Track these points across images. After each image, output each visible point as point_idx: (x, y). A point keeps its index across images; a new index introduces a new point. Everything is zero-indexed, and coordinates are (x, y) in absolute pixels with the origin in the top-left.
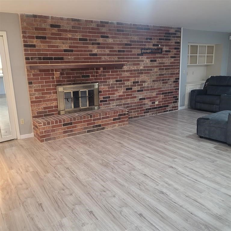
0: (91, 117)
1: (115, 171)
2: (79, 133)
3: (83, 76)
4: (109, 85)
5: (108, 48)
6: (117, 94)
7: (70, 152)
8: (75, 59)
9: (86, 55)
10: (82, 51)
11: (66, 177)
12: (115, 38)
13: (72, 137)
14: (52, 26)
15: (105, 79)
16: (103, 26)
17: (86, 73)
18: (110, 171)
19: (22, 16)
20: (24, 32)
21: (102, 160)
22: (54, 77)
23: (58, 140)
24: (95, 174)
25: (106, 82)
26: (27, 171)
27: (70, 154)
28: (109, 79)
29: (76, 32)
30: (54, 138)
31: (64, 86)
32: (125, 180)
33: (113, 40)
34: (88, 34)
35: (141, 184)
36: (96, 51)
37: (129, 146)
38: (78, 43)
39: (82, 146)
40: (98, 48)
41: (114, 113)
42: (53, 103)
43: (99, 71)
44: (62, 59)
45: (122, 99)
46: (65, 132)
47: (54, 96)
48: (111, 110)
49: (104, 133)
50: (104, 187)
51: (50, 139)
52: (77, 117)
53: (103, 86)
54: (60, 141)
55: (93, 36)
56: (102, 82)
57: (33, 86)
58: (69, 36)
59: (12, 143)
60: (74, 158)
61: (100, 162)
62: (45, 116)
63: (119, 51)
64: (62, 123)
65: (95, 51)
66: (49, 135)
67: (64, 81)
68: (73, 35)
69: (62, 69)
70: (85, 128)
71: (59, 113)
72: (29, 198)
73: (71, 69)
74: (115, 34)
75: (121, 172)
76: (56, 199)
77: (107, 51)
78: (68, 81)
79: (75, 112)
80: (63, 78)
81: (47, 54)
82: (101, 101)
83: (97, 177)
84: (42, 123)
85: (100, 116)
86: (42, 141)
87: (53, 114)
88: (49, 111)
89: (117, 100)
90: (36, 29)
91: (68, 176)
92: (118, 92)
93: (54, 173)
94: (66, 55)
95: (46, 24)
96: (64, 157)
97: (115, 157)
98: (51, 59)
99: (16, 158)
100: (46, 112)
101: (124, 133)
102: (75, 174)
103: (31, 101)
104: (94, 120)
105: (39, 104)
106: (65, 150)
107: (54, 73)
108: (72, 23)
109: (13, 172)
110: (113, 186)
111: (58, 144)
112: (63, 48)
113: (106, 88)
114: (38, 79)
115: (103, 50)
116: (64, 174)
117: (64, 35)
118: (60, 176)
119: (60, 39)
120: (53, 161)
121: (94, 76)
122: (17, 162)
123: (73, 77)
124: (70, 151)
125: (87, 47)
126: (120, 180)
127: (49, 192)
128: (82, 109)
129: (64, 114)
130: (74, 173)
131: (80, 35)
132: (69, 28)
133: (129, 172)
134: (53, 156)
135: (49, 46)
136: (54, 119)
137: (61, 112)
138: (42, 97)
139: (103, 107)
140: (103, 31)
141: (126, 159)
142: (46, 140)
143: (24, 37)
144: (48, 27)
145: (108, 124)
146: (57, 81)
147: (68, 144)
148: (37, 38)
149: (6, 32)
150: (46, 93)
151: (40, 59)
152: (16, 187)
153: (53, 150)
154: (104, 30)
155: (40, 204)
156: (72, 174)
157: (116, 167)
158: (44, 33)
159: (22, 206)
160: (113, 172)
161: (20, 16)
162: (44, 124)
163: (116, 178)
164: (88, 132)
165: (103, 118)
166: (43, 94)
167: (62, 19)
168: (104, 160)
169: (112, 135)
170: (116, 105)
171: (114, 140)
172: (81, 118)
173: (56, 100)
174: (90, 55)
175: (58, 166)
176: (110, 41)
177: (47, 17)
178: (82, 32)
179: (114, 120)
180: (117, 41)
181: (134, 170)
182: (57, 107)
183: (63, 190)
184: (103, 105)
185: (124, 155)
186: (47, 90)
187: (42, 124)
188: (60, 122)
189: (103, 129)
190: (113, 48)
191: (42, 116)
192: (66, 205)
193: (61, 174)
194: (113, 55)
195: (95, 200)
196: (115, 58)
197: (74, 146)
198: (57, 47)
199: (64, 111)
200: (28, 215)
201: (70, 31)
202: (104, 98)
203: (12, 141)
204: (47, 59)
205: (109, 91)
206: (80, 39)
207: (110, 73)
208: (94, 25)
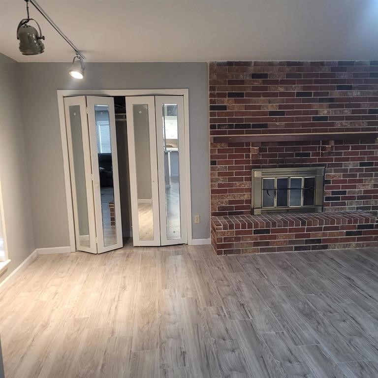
0: (303, 224)
1: (322, 330)
2: (280, 249)
3: (297, 155)
4: (346, 170)
5: (348, 106)
6: (360, 189)
7: (255, 278)
8: (286, 125)
9: (306, 119)
10: (299, 113)
11: (235, 319)
12: (366, 88)
13: (267, 254)
14: (255, 76)
15: (340, 160)
16: (344, 70)
17: (304, 149)
18: (313, 328)
19: (212, 64)
20: (212, 89)
21: (305, 303)
22: (249, 155)
23: (243, 255)
24: (284, 326)
25: (341, 165)
26: (183, 296)
27: (254, 282)
28: (347, 159)
29: (293, 82)
30: (238, 252)
31: (264, 169)
32: (337, 352)
33: (361, 92)
34: (313, 85)
35: (366, 368)
36: (326, 112)
37: (365, 287)
38: (293, 101)
39: (279, 271)
40: (330, 107)
41: (350, 222)
42: (244, 195)
43: (327, 146)
44: (265, 126)
45: (370, 197)
46: (256, 244)
47: (246, 185)
48: (344, 216)
49: (325, 255)
50: (292, 354)
51: (231, 252)
52: (279, 221)
53: (334, 172)
54: (246, 257)
55: (322, 88)
56: (333, 165)
57: (217, 167)
58: (281, 89)
59: (179, 249)
60: (259, 290)
61: (301, 305)
62: (230, 214)
63: (371, 111)
64: (253, 229)
65: (324, 112)
66: (230, 246)
67: (265, 162)
68: (286, 88)
69: (262, 143)
70: (291, 242)
71: (252, 213)
72: (172, 339)
73: (278, 142)
74: (366, 81)
75: (332, 333)
76: (208, 350)
77: (347, 112)
78: (271, 162)
79: (279, 212)
80: (263, 156)
81: (242, 120)
82: (328, 199)
83: (284, 332)
84: (221, 225)
85: (321, 224)
86: (219, 253)
87: (242, 213)
88: (237, 208)
89: (360, 198)
90: (230, 82)
91: (238, 317)
92: (364, 185)
93: (219, 309)
94: (271, 120)
95: (245, 73)
96: (242, 286)
97: (330, 303)
98: (248, 126)
99: (176, 273)
100: (231, 208)
101: (364, 261)
102: (251, 318)
103: (211, 190)
104: (309, 230)
105: (222, 195)
106: (248, 274)
107: (250, 148)
108: (288, 69)
109: (166, 292)
110: (309, 357)
111: (241, 262)
112: (268, 109)
113: (340, 176)
114: (225, 157)
115: (340, 111)
116: (234, 313)
117: (272, 89)
118: (226, 314)
119: (265, 95)
120: (224, 289)
121: (318, 154)
122: (175, 278)
123: (280, 155)
124: (255, 276)
125: (310, 107)
126: (325, 349)
127: (202, 337)
128: (291, 209)
129: (260, 214)
130: (250, 316)
131: (299, 87)
132: (281, 77)
133: (349, 337)
134: (227, 280)
135: (246, 108)
136: (240, 221)
137: (255, 210)
138: (228, 185)
139: (330, 210)
140: (342, 77)
141: (352, 311)
142: (226, 252)
143: (211, 95)
144: (248, 78)
145: (336, 240)
146: (254, 162)
147: (257, 264)
148: (230, 95)
149: (187, 90)
150: (235, 179)
151: (231, 126)
152: (161, 317)
153: (231, 269)
154: (344, 76)
155: (184, 352)
156: (246, 316)
157: (327, 321)
158: (240, 88)
159: (160, 347)
160: (317, 330)
161: (209, 65)
162: (225, 228)
163: (320, 342)
164: (297, 249)
165: (326, 229)
166: (230, 180)
167: (271, 64)
168: (308, 305)
169: (339, 261)
170: (357, 207)
171: (338, 271)
172: (285, 224)
173: (250, 190)
174: (315, 119)
175: (229, 298)
176: (356, 93)
177: (247, 64)
178: (303, 82)
179: (348, 234)
180: (368, 93)
181: (360, 337)
182: (249, 201)
183: (224, 340)
184: (330, 205)
185: (348, 303)
186: (237, 174)
187: (222, 227)
188: (250, 226)
189: (326, 247)
190: (359, 106)
191: (225, 214)
192: (220, 366)
193: (229, 311)
194: (359, 118)
195: (270, 372)
196: (361, 123)
197: (266, 270)
198: (259, 107)
199: (261, 209)
200: (161, 365)
201: (283, 82)
202: (333, 193)
203: (180, 246)
204: (241, 127)
205: (345, 181)
206: (299, 94)
207: (350, 150)
208: (326, 70)
